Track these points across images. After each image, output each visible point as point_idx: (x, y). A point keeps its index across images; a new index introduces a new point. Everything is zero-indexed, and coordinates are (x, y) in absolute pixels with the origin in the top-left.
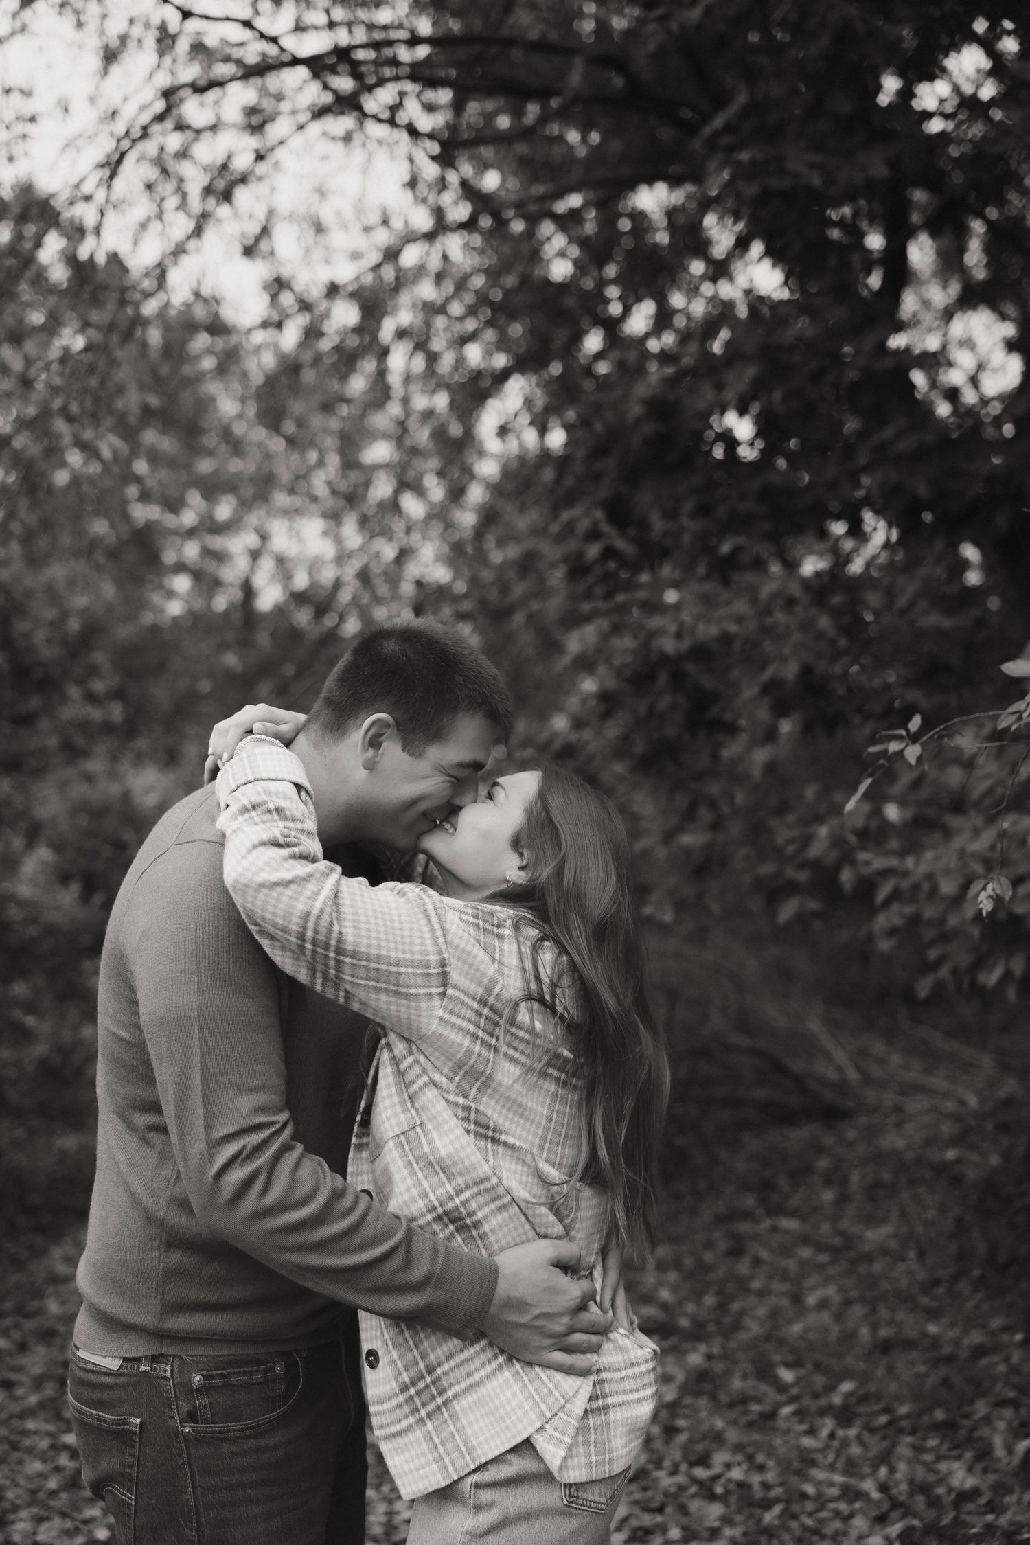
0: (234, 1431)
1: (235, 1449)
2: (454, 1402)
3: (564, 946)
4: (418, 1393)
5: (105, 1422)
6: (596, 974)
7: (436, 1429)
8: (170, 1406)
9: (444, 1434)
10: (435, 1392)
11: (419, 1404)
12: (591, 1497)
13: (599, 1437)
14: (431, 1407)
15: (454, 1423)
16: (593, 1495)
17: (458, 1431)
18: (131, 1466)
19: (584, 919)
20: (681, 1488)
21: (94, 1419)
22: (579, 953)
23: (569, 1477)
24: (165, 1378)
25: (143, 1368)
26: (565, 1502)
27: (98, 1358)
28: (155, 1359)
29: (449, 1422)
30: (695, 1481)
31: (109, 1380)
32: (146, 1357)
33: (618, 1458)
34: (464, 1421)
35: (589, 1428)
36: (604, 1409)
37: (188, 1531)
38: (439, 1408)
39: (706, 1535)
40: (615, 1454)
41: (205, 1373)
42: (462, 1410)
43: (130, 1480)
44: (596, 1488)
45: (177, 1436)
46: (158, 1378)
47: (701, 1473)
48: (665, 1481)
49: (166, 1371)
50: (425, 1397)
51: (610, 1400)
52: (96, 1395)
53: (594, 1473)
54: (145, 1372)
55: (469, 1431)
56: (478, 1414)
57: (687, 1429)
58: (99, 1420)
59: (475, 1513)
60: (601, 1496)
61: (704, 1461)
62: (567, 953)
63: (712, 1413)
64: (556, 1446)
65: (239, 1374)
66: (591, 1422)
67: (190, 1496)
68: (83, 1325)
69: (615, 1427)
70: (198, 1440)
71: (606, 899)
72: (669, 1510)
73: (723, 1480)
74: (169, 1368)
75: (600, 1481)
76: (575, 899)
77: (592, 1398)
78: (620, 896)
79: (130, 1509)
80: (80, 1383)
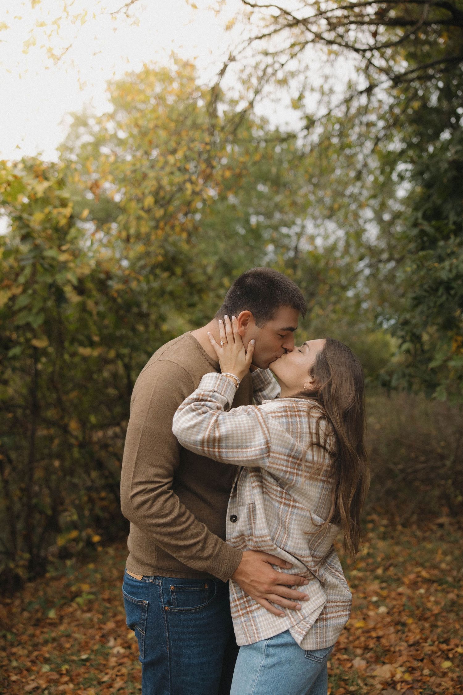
0: (186, 610)
1: (186, 618)
2: (255, 612)
3: (330, 420)
4: (240, 604)
5: (135, 601)
6: (342, 432)
7: (245, 621)
8: (160, 597)
9: (248, 624)
10: (247, 605)
11: (239, 609)
12: (316, 655)
13: (322, 631)
14: (244, 611)
15: (253, 621)
16: (317, 655)
17: (254, 624)
18: (144, 620)
19: (339, 408)
20: (434, 652)
21: (130, 599)
22: (337, 423)
23: (308, 648)
24: (159, 586)
25: (150, 581)
26: (305, 656)
27: (134, 575)
28: (155, 577)
29: (251, 619)
30: (440, 650)
31: (137, 584)
32: (152, 576)
33: (329, 641)
34: (258, 621)
35: (317, 627)
36: (325, 619)
37: (165, 649)
38: (248, 612)
39: (440, 674)
40: (328, 639)
41: (175, 585)
42: (258, 616)
43: (143, 626)
44: (319, 653)
45: (163, 610)
46: (156, 585)
47: (444, 647)
48: (427, 648)
49: (159, 583)
50: (243, 606)
51: (328, 616)
52: (132, 590)
53: (319, 647)
54: (151, 582)
55: (259, 625)
56: (263, 618)
57: (443, 626)
58: (132, 600)
59: (266, 658)
60: (321, 655)
61: (447, 641)
62: (332, 423)
63: (455, 621)
64: (299, 635)
65: (189, 587)
66: (318, 624)
67: (167, 635)
68: (129, 560)
69: (329, 628)
70: (171, 612)
71: (350, 400)
72: (425, 661)
73: (454, 651)
74: (161, 582)
75: (321, 650)
76: (335, 399)
77: (322, 614)
78: (356, 400)
79: (143, 637)
80: (127, 584)
